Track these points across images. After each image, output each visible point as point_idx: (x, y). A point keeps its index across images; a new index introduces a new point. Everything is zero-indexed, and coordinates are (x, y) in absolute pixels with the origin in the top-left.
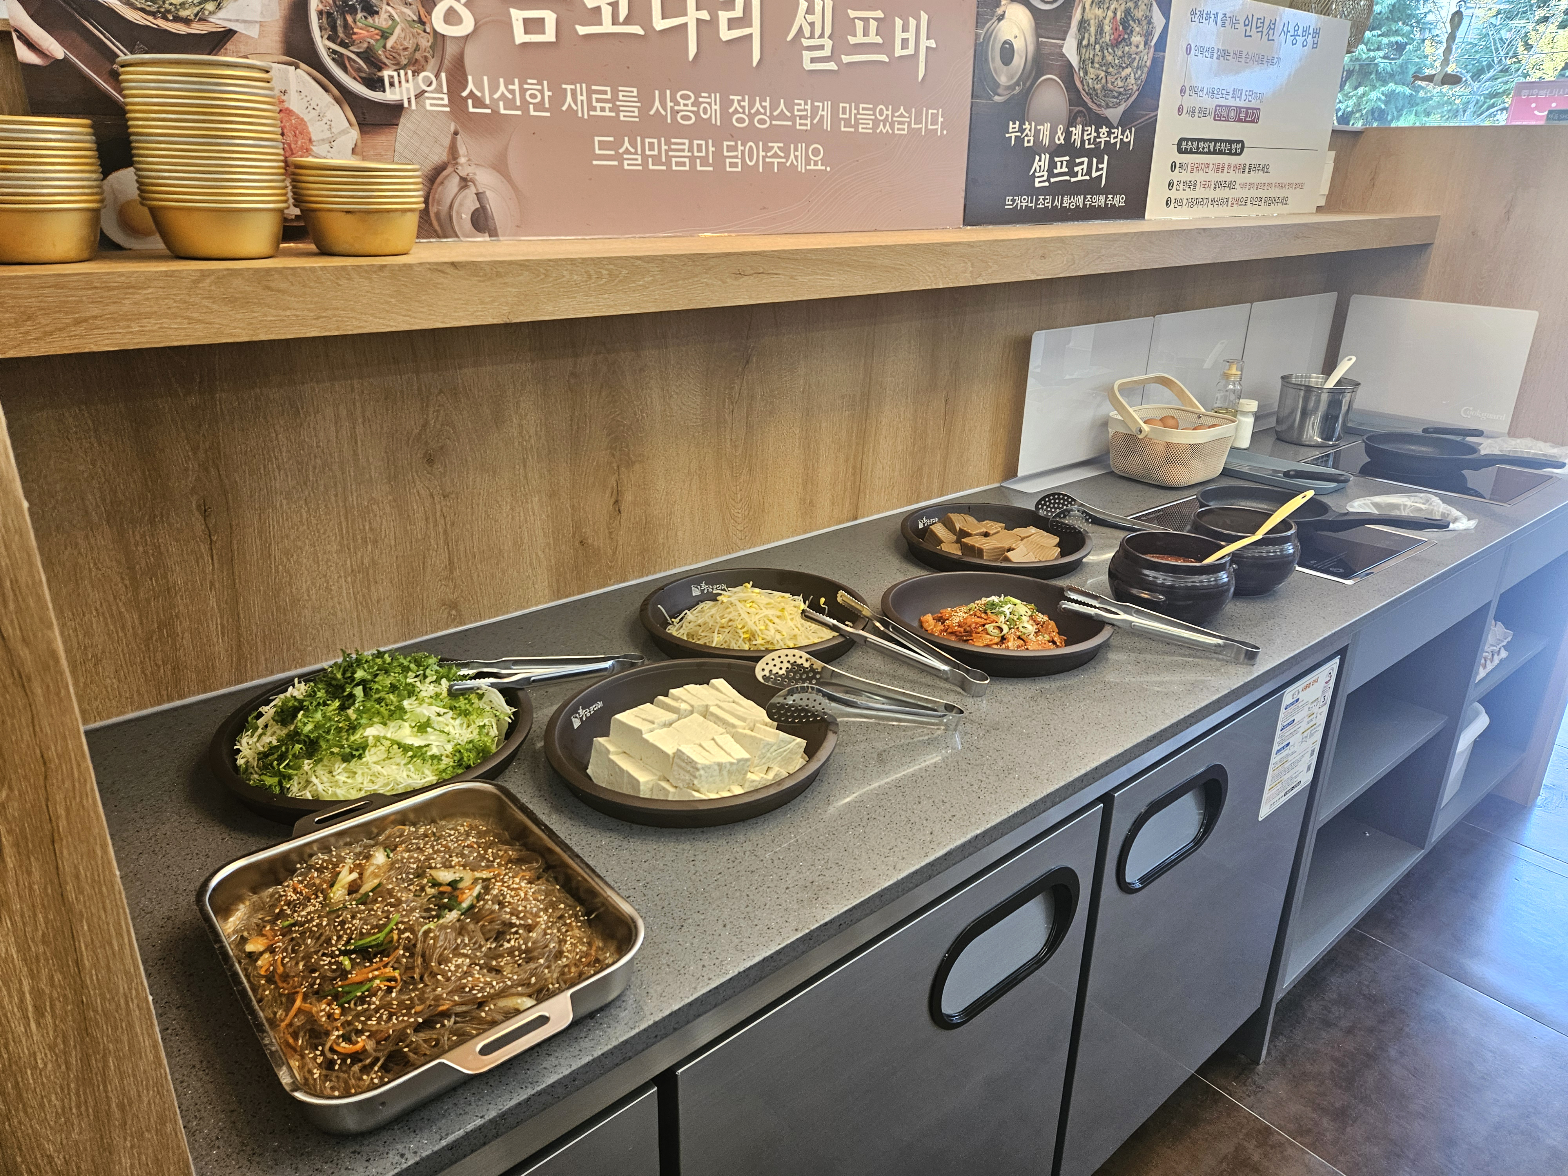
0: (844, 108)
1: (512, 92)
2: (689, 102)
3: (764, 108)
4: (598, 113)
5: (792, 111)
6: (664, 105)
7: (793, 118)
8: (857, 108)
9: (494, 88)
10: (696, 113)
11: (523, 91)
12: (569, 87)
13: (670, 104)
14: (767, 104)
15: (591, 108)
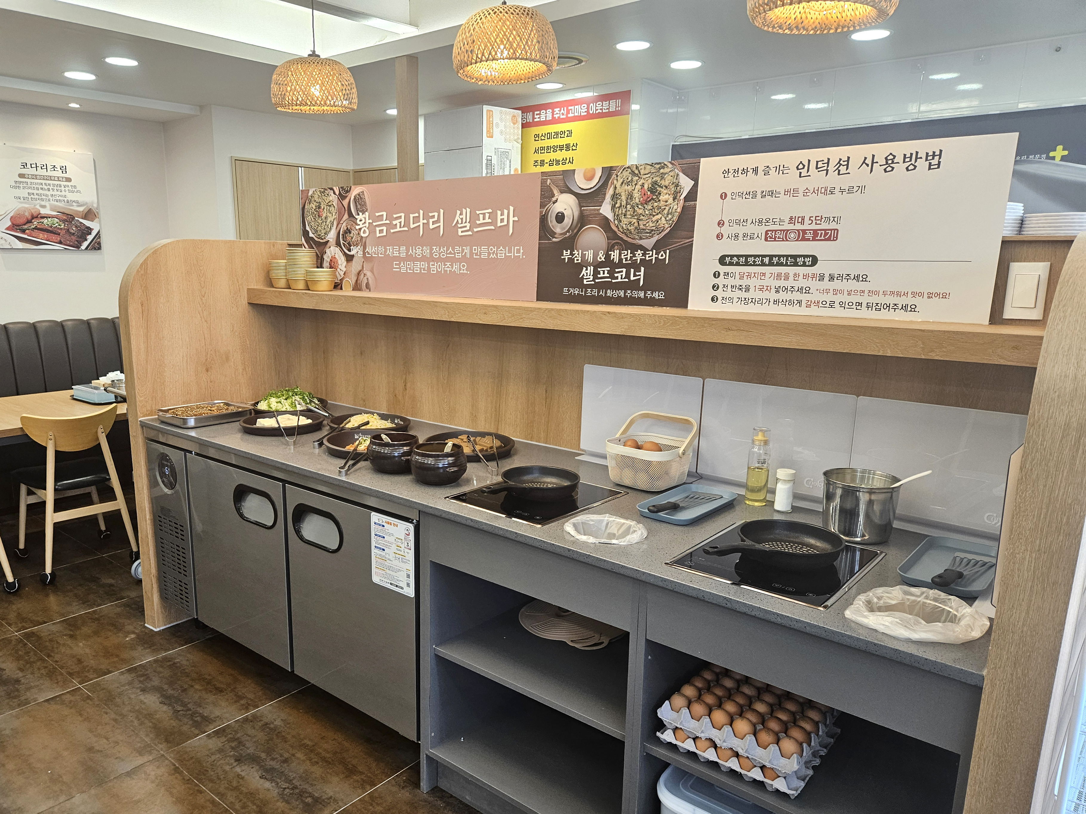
0: (475, 249)
1: (375, 250)
2: (420, 250)
3: (444, 250)
4: (395, 255)
5: (454, 251)
6: (412, 251)
7: (454, 254)
8: (480, 248)
9: (372, 249)
10: (422, 253)
11: (378, 249)
12: (388, 248)
13: (414, 251)
14: (445, 249)
15: (393, 253)
